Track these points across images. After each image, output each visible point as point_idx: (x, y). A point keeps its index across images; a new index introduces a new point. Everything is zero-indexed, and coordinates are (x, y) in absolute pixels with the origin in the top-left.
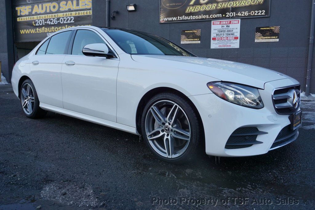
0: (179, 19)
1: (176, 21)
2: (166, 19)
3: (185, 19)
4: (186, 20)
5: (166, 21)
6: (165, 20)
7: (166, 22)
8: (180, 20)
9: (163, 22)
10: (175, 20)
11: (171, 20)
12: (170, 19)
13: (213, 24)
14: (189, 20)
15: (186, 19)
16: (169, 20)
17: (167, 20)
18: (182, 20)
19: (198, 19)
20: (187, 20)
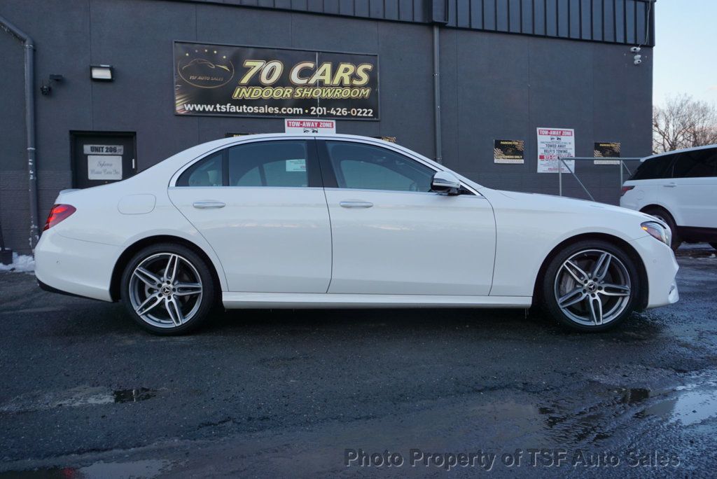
0: (219, 110)
1: (213, 112)
2: (190, 107)
3: (231, 110)
4: (233, 113)
5: (189, 111)
6: (187, 109)
7: (191, 114)
8: (221, 112)
9: (183, 113)
10: (211, 110)
11: (201, 109)
12: (199, 108)
13: (288, 126)
14: (240, 113)
15: (234, 111)
16: (197, 109)
17: (191, 109)
18: (226, 112)
19: (259, 113)
20: (236, 113)
